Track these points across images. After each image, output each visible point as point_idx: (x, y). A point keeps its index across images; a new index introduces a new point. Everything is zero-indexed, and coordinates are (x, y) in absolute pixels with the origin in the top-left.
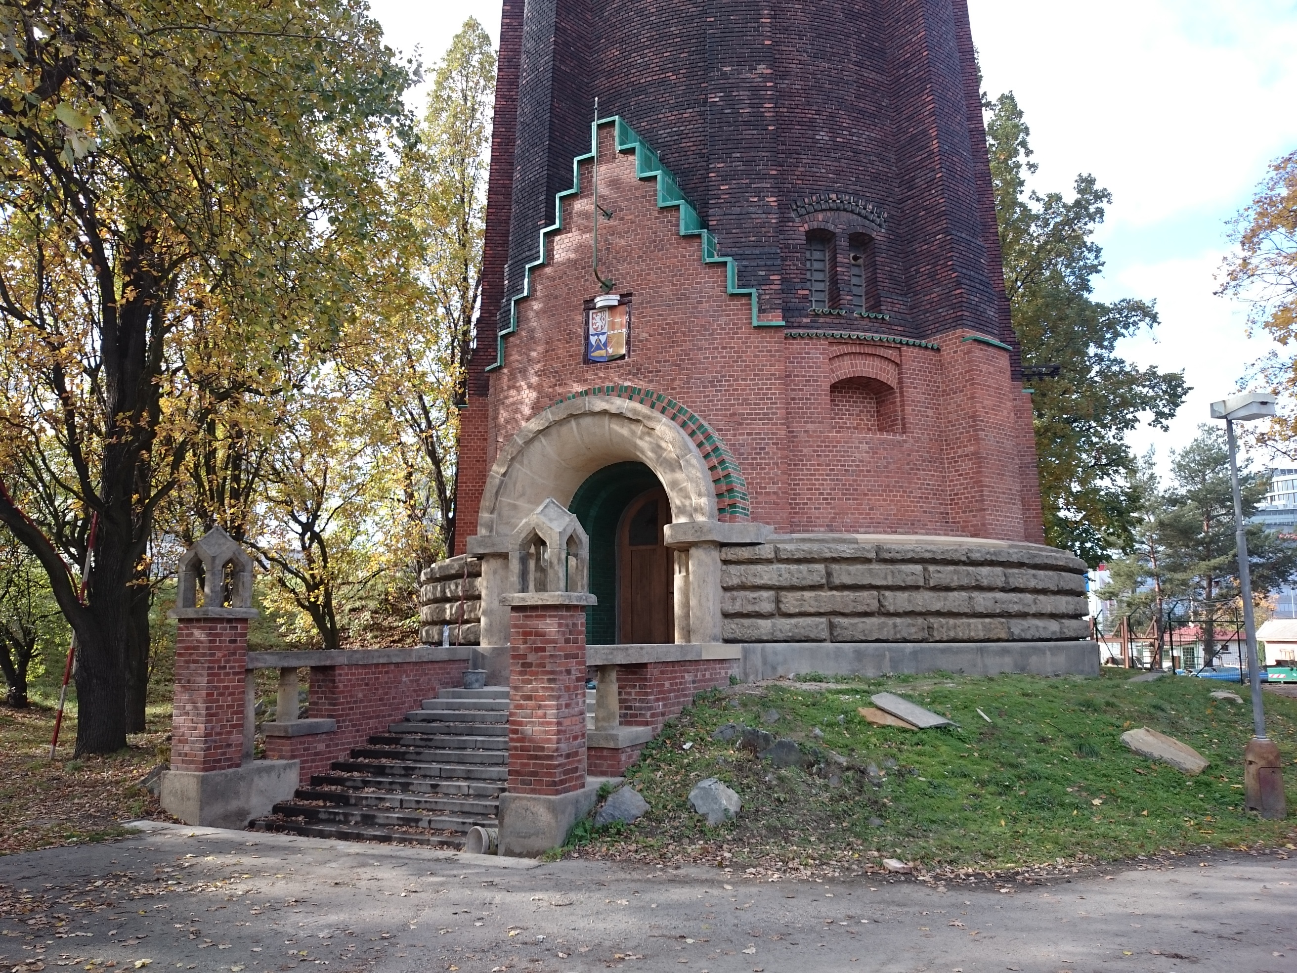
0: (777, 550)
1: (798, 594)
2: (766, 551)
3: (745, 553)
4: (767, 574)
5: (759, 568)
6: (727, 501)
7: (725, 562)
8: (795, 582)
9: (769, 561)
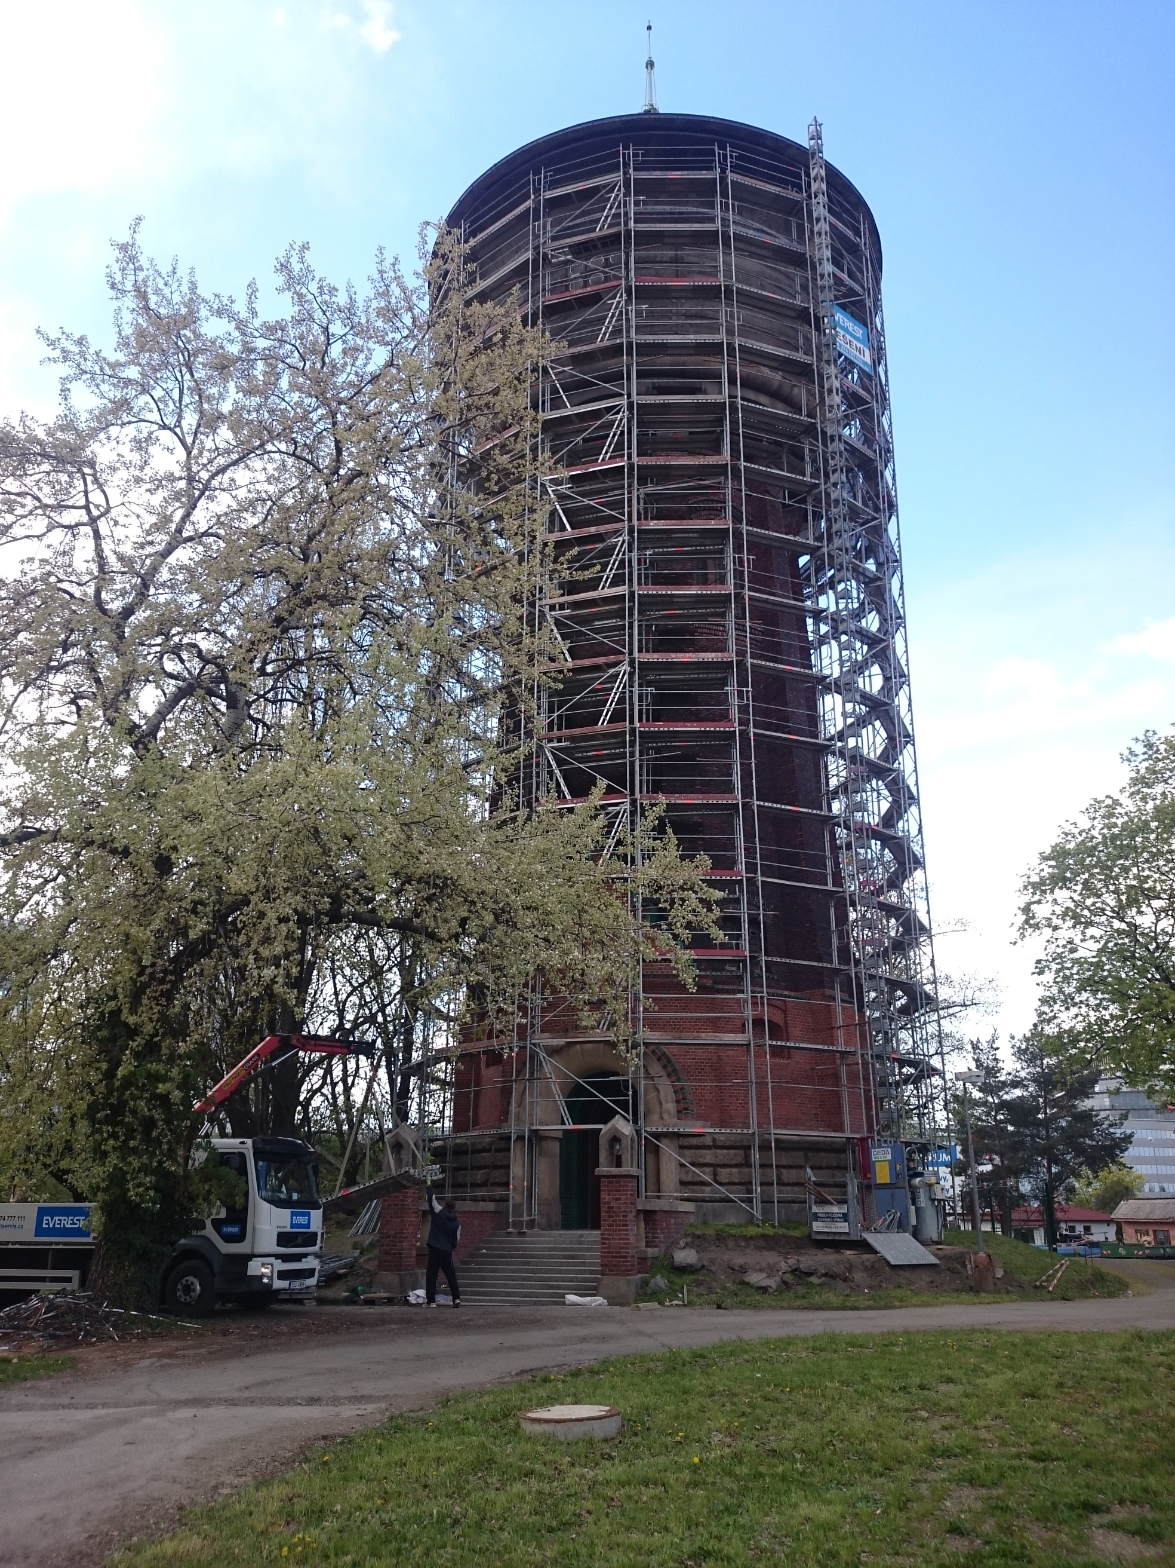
0: (714, 1140)
1: (728, 1170)
2: (708, 1141)
3: (694, 1141)
4: (708, 1156)
5: (704, 1151)
6: (682, 1105)
7: (681, 1147)
8: (726, 1161)
9: (708, 1148)
